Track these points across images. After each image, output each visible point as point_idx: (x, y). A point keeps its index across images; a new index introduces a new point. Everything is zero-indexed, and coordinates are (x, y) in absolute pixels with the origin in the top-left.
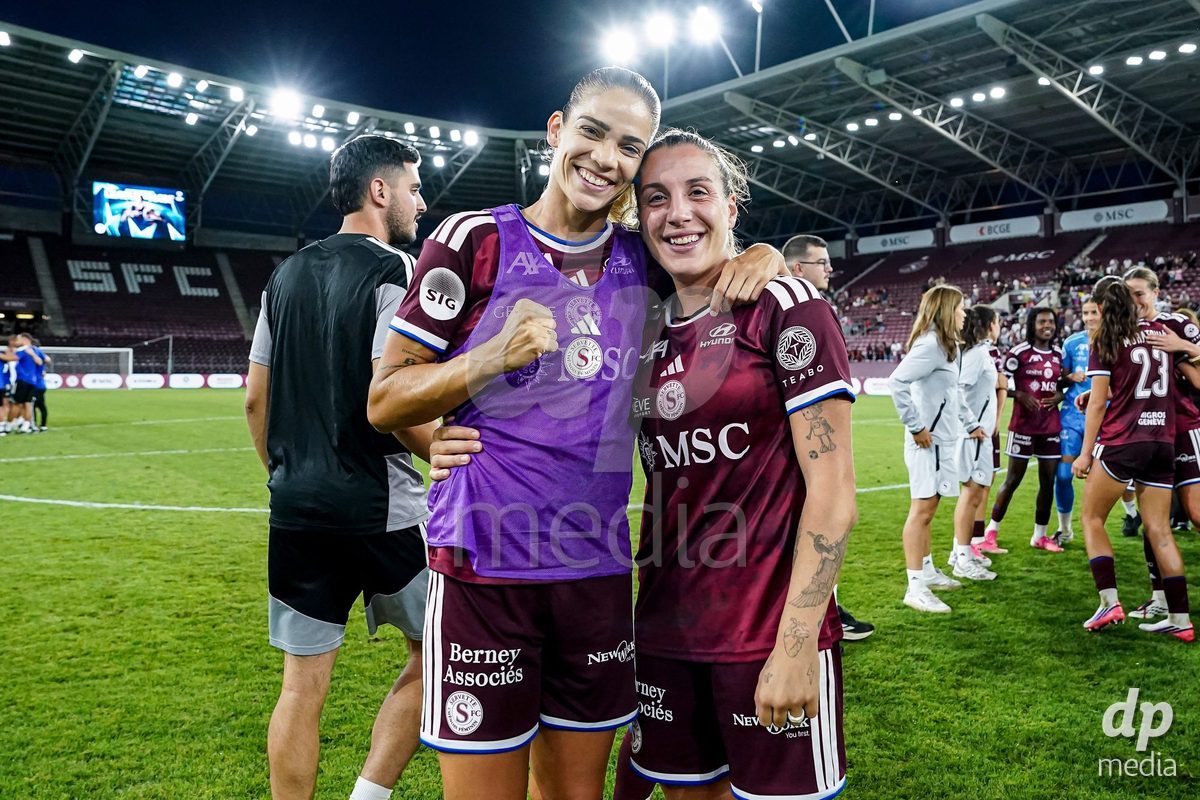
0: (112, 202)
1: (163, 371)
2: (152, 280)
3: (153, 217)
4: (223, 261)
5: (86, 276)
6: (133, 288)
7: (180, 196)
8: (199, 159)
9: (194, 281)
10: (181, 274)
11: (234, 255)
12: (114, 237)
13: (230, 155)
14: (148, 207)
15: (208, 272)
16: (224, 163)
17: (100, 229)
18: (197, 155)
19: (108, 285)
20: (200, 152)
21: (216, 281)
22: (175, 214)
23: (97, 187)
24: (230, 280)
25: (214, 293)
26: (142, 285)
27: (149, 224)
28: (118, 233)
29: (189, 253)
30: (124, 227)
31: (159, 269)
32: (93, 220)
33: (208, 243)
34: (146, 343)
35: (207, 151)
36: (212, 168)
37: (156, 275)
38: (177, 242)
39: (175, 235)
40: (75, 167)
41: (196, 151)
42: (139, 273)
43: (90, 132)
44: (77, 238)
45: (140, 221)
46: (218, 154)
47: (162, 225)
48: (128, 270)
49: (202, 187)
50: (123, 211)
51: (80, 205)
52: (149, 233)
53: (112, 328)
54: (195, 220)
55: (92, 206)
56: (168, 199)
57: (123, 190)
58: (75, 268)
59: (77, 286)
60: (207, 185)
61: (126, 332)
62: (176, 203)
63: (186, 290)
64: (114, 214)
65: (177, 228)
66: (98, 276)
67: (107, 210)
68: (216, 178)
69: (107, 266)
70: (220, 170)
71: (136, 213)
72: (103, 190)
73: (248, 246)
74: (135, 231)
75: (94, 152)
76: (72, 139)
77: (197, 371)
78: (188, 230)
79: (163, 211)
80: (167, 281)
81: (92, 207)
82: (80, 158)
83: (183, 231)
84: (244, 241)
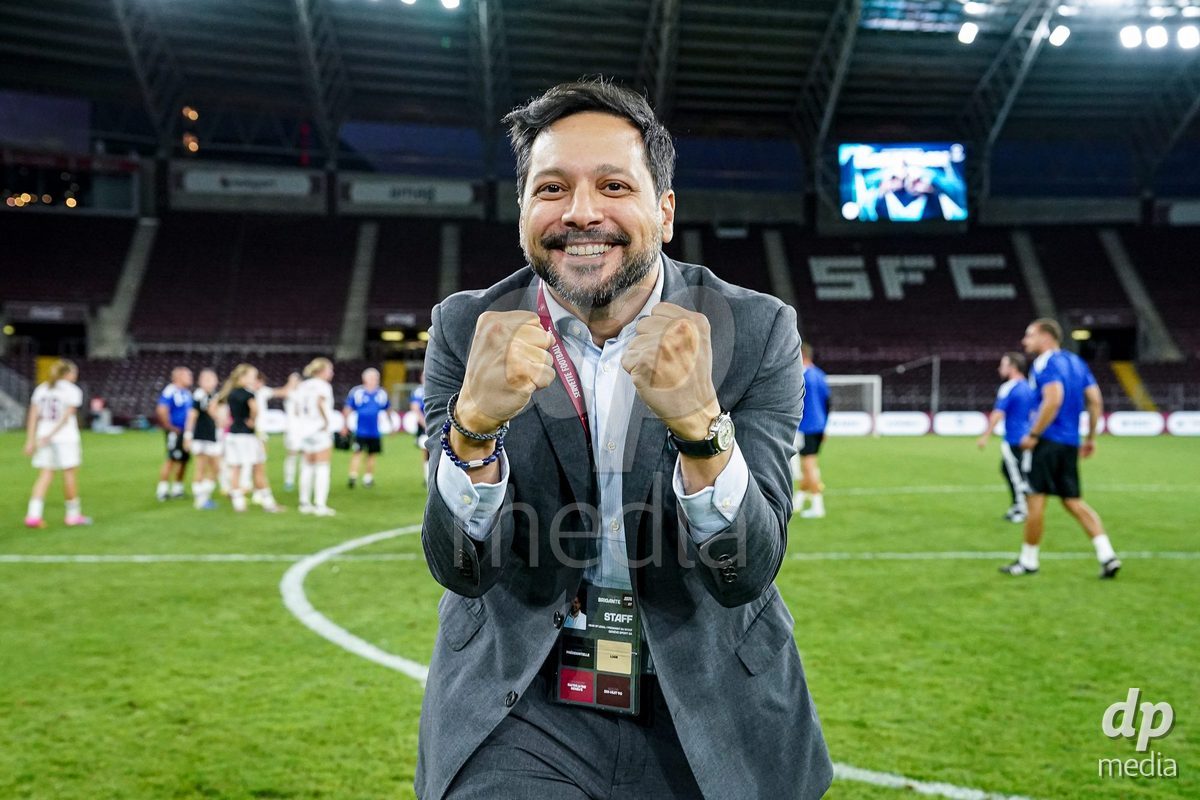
0: (865, 172)
1: (926, 409)
2: (917, 278)
3: (921, 188)
4: (1023, 244)
5: (833, 278)
6: (894, 291)
7: (957, 153)
8: (984, 94)
9: (979, 277)
10: (960, 268)
11: (1039, 233)
12: (868, 222)
13: (1028, 81)
14: (914, 176)
15: (997, 262)
16: (1020, 95)
17: (850, 211)
18: (980, 88)
19: (861, 289)
20: (985, 82)
21: (1011, 274)
22: (951, 180)
23: (845, 153)
24: (1033, 273)
25: (1007, 291)
26: (907, 287)
27: (915, 198)
28: (872, 214)
29: (972, 236)
30: (881, 206)
31: (928, 262)
32: (841, 197)
33: (1001, 218)
34: (901, 369)
35: (994, 80)
36: (1001, 104)
37: (927, 272)
38: (955, 223)
39: (951, 210)
40: (817, 129)
41: (976, 82)
42: (903, 270)
43: (831, 75)
44: (823, 227)
45: (904, 196)
46: (1010, 81)
47: (932, 199)
48: (888, 266)
49: (986, 134)
50: (878, 184)
51: (825, 180)
52: (914, 211)
53: (864, 349)
54: (979, 186)
55: (839, 178)
56: (940, 158)
57: (879, 151)
58: (820, 269)
59: (823, 293)
60: (995, 132)
61: (881, 354)
62: (954, 165)
63: (966, 289)
64: (868, 187)
65: (954, 198)
66: (847, 278)
67: (859, 183)
68: (1009, 120)
69: (858, 262)
70: (1015, 107)
71: (897, 185)
72: (852, 157)
73: (1060, 218)
74: (897, 211)
75: (840, 104)
76: (812, 89)
77: (979, 408)
78: (970, 201)
79: (936, 178)
80: (940, 278)
81: (839, 182)
82: (821, 114)
83: (963, 201)
84: (1055, 210)
